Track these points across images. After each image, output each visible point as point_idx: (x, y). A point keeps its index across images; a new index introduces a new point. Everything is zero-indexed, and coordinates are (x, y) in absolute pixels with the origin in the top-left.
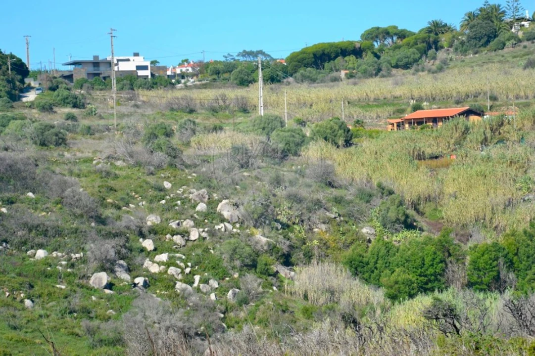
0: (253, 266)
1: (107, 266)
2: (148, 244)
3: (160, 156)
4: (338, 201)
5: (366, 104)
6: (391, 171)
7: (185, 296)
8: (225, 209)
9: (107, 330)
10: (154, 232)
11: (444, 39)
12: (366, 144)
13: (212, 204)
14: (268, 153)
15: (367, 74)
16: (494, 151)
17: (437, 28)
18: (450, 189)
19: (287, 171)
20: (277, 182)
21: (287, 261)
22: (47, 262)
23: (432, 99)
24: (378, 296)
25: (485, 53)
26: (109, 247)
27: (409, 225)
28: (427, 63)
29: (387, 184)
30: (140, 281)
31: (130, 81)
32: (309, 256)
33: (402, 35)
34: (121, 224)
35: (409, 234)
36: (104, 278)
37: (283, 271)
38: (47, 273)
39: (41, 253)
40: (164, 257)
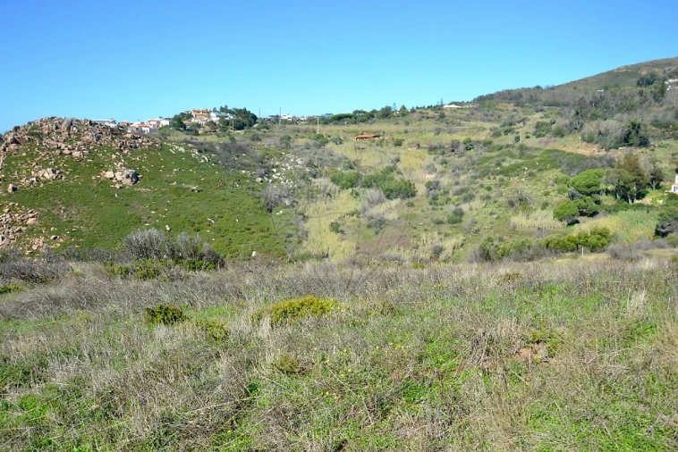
0: (304, 178)
1: (262, 176)
2: (275, 170)
3: (284, 145)
4: (332, 160)
5: (348, 132)
6: (348, 152)
7: (283, 185)
8: (299, 161)
9: (257, 194)
10: (277, 167)
11: (375, 115)
12: (345, 144)
13: (295, 159)
14: (316, 145)
15: (352, 123)
16: (379, 148)
17: (374, 111)
18: (364, 158)
19: (320, 151)
20: (316, 154)
21: (315, 177)
22: (245, 174)
23: (367, 132)
24: (338, 188)
25: (385, 119)
26: (263, 171)
27: (351, 168)
28: (370, 121)
29: (347, 156)
30: (270, 181)
31: (285, 122)
32: (321, 176)
33: (364, 112)
34: (267, 164)
35: (352, 171)
36: (260, 179)
37: (313, 180)
38: (244, 177)
39: (244, 172)
40: (279, 174)
